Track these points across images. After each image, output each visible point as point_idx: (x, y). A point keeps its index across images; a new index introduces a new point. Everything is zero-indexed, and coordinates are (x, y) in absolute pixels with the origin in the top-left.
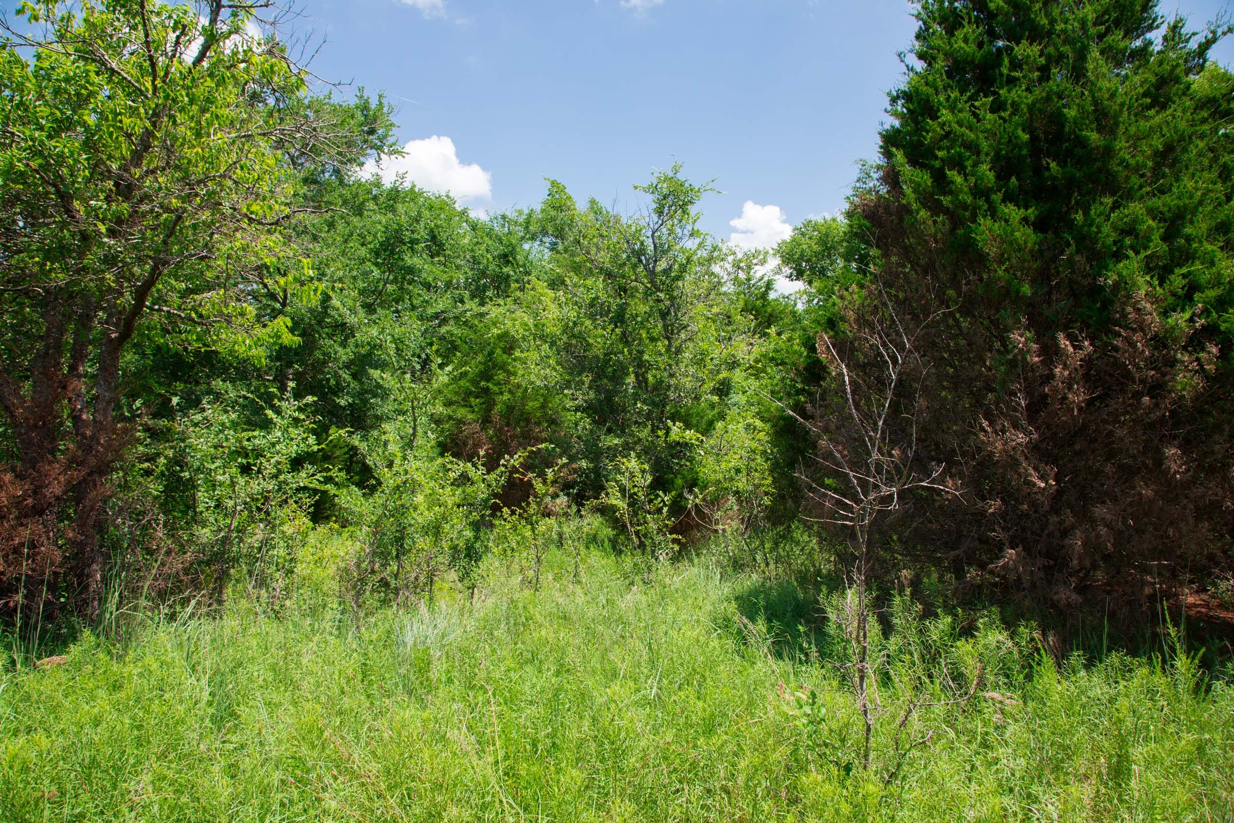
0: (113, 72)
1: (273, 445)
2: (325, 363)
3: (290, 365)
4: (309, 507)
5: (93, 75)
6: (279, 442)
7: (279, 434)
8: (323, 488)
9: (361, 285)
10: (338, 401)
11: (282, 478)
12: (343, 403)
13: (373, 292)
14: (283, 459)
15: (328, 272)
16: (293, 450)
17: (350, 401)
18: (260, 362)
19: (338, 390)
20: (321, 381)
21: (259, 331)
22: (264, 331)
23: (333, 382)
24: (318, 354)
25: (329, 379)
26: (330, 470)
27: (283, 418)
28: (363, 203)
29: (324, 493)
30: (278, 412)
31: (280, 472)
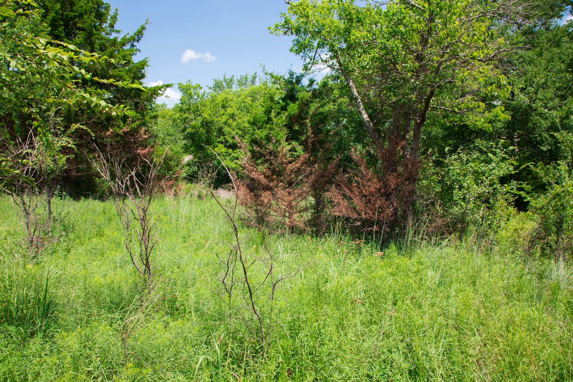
0: (413, 6)
1: (491, 170)
2: (534, 129)
3: (514, 131)
4: (512, 202)
5: (403, 10)
6: (494, 168)
7: (494, 165)
8: (518, 193)
9: (558, 85)
10: (541, 148)
11: (495, 186)
12: (544, 149)
13: (565, 88)
14: (494, 177)
15: (536, 80)
16: (501, 173)
17: (549, 148)
18: (489, 130)
19: (542, 142)
20: (532, 138)
21: (487, 114)
22: (490, 114)
23: (539, 139)
24: (530, 124)
25: (536, 137)
26: (522, 184)
27: (497, 157)
28: (560, 39)
29: (520, 195)
30: (495, 154)
31: (494, 183)
